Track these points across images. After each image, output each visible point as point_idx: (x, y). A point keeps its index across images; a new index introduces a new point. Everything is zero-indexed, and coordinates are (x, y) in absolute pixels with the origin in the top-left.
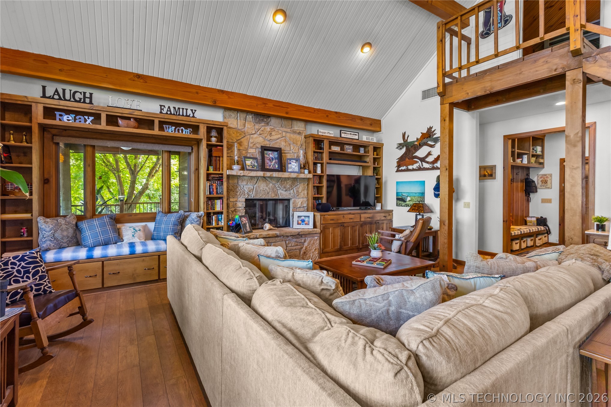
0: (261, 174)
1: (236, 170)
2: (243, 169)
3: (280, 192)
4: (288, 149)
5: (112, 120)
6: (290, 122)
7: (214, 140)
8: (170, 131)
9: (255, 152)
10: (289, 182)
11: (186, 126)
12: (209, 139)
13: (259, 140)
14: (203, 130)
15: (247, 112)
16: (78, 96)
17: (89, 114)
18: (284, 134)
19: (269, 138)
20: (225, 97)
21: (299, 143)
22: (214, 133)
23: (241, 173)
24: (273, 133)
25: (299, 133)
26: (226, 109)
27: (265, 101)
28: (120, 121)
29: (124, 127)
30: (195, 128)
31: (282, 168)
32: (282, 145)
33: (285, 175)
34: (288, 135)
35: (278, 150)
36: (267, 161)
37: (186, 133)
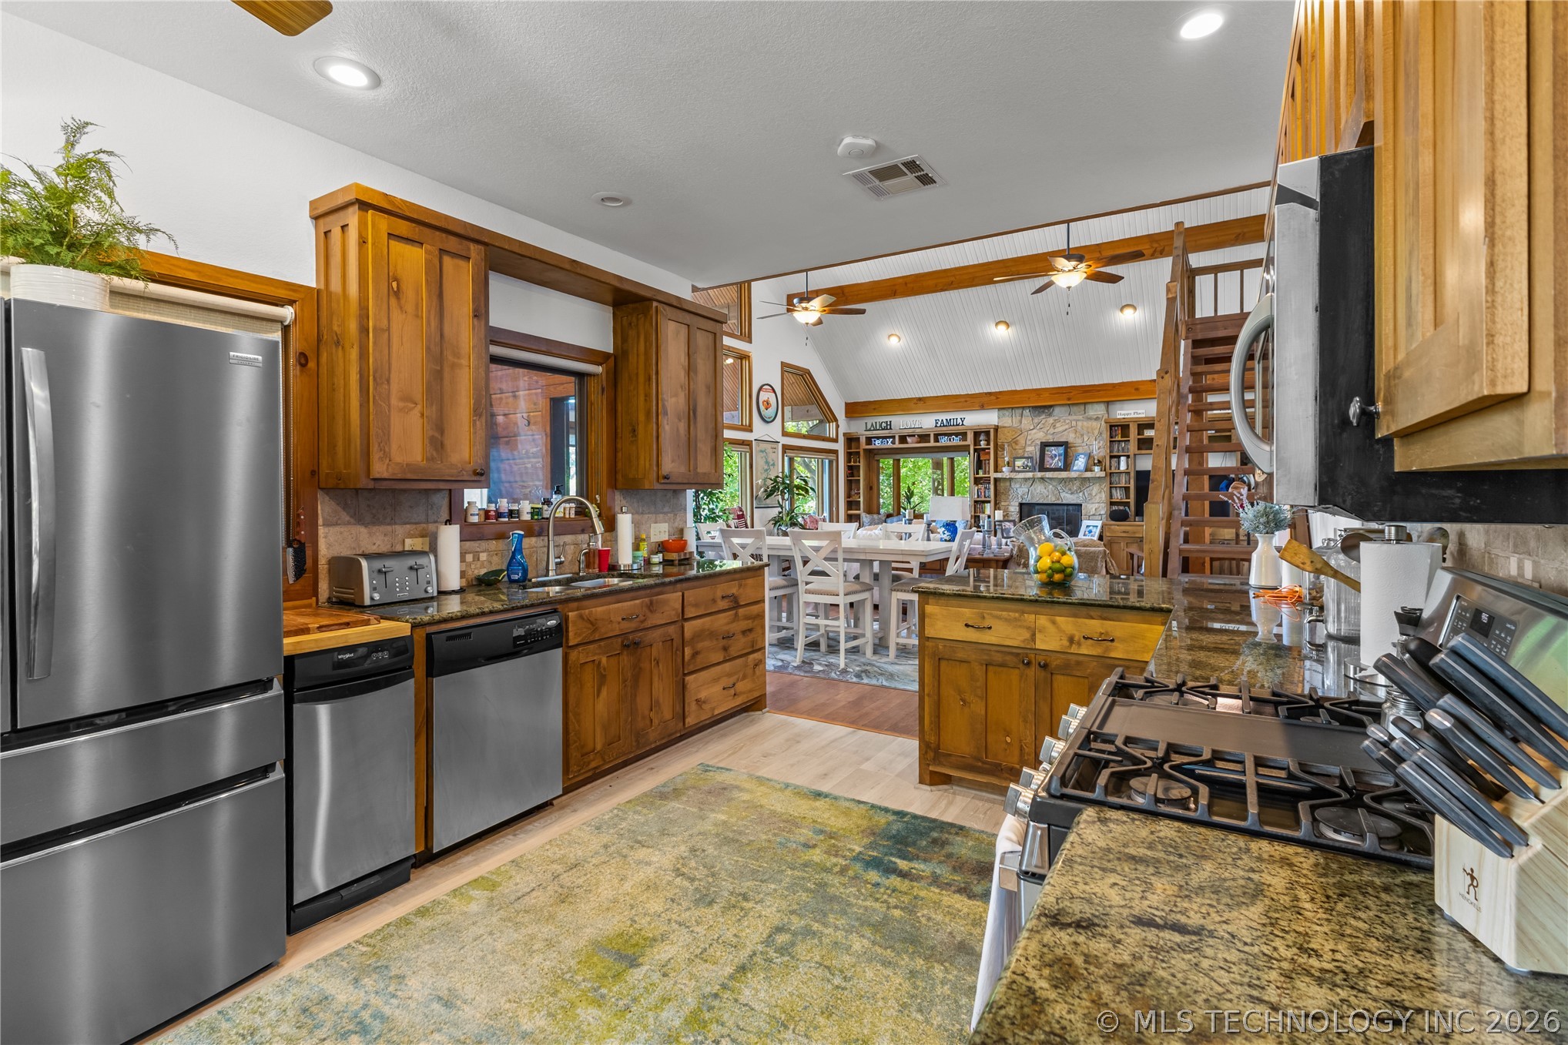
0: (1039, 475)
1: (1006, 472)
2: (1014, 470)
3: (1063, 495)
4: (1079, 441)
5: (903, 439)
6: (1082, 407)
7: (983, 444)
8: (944, 441)
9: (1033, 450)
10: (1077, 483)
11: (957, 435)
12: (976, 442)
13: (1039, 436)
14: (970, 436)
15: (1023, 408)
16: (884, 425)
17: (889, 437)
18: (1074, 423)
19: (1052, 431)
20: (993, 398)
21: (1096, 432)
22: (982, 437)
23: (1013, 475)
24: (1058, 425)
25: (1097, 419)
26: (999, 409)
27: (1038, 392)
28: (909, 439)
29: (911, 443)
30: (964, 435)
31: (1067, 467)
32: (1070, 437)
33: (1073, 475)
34: (1080, 423)
35: (1066, 445)
36: (1047, 459)
37: (956, 441)
